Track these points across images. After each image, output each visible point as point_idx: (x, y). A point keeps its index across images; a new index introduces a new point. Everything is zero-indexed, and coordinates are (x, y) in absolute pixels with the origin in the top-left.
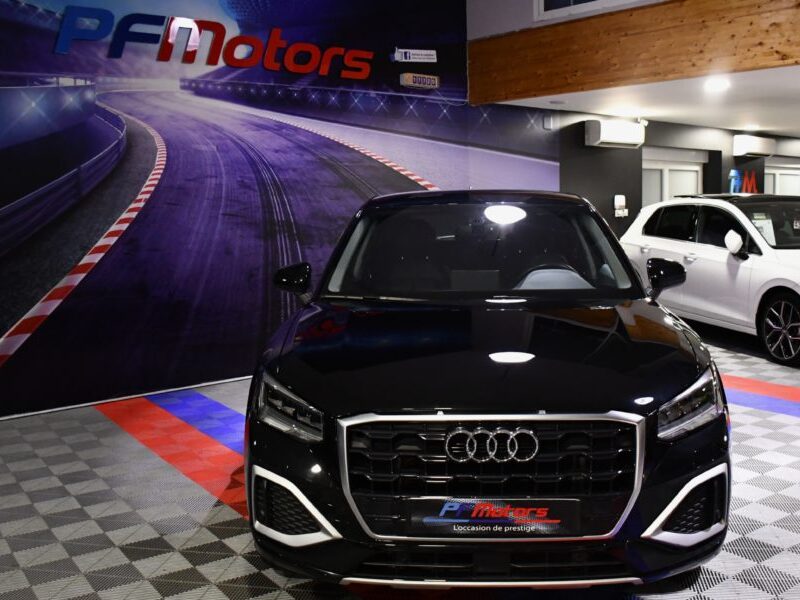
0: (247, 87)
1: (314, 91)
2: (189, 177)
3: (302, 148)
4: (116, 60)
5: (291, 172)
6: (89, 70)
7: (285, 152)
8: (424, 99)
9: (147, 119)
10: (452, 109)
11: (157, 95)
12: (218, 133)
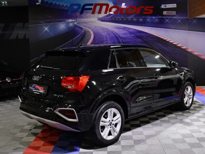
0: (115, 18)
1: (135, 18)
2: (100, 41)
3: (131, 33)
4: (82, 15)
5: (128, 39)
6: (75, 17)
7: (126, 34)
8: (172, 18)
9: (89, 28)
10: (182, 20)
11: (91, 22)
12: (107, 30)
